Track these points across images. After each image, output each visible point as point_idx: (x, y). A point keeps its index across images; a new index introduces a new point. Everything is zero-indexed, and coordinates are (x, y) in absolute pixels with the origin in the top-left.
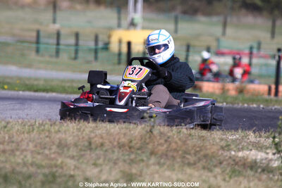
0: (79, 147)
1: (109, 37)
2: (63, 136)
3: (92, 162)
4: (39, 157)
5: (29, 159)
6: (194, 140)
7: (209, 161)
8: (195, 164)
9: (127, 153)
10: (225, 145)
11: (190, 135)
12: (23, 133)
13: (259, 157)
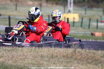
0: (49, 57)
2: (43, 53)
3: (53, 62)
4: (34, 61)
5: (30, 62)
6: (91, 54)
7: (96, 62)
8: (91, 63)
9: (66, 59)
10: (103, 56)
11: (90, 52)
12: (28, 52)
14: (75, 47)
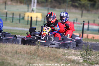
0: (13, 53)
1: (25, 15)
2: (7, 49)
3: (17, 58)
6: (53, 52)
7: (58, 59)
8: (53, 60)
9: (30, 56)
10: (64, 54)
11: (52, 50)
13: (75, 59)
14: (39, 44)
